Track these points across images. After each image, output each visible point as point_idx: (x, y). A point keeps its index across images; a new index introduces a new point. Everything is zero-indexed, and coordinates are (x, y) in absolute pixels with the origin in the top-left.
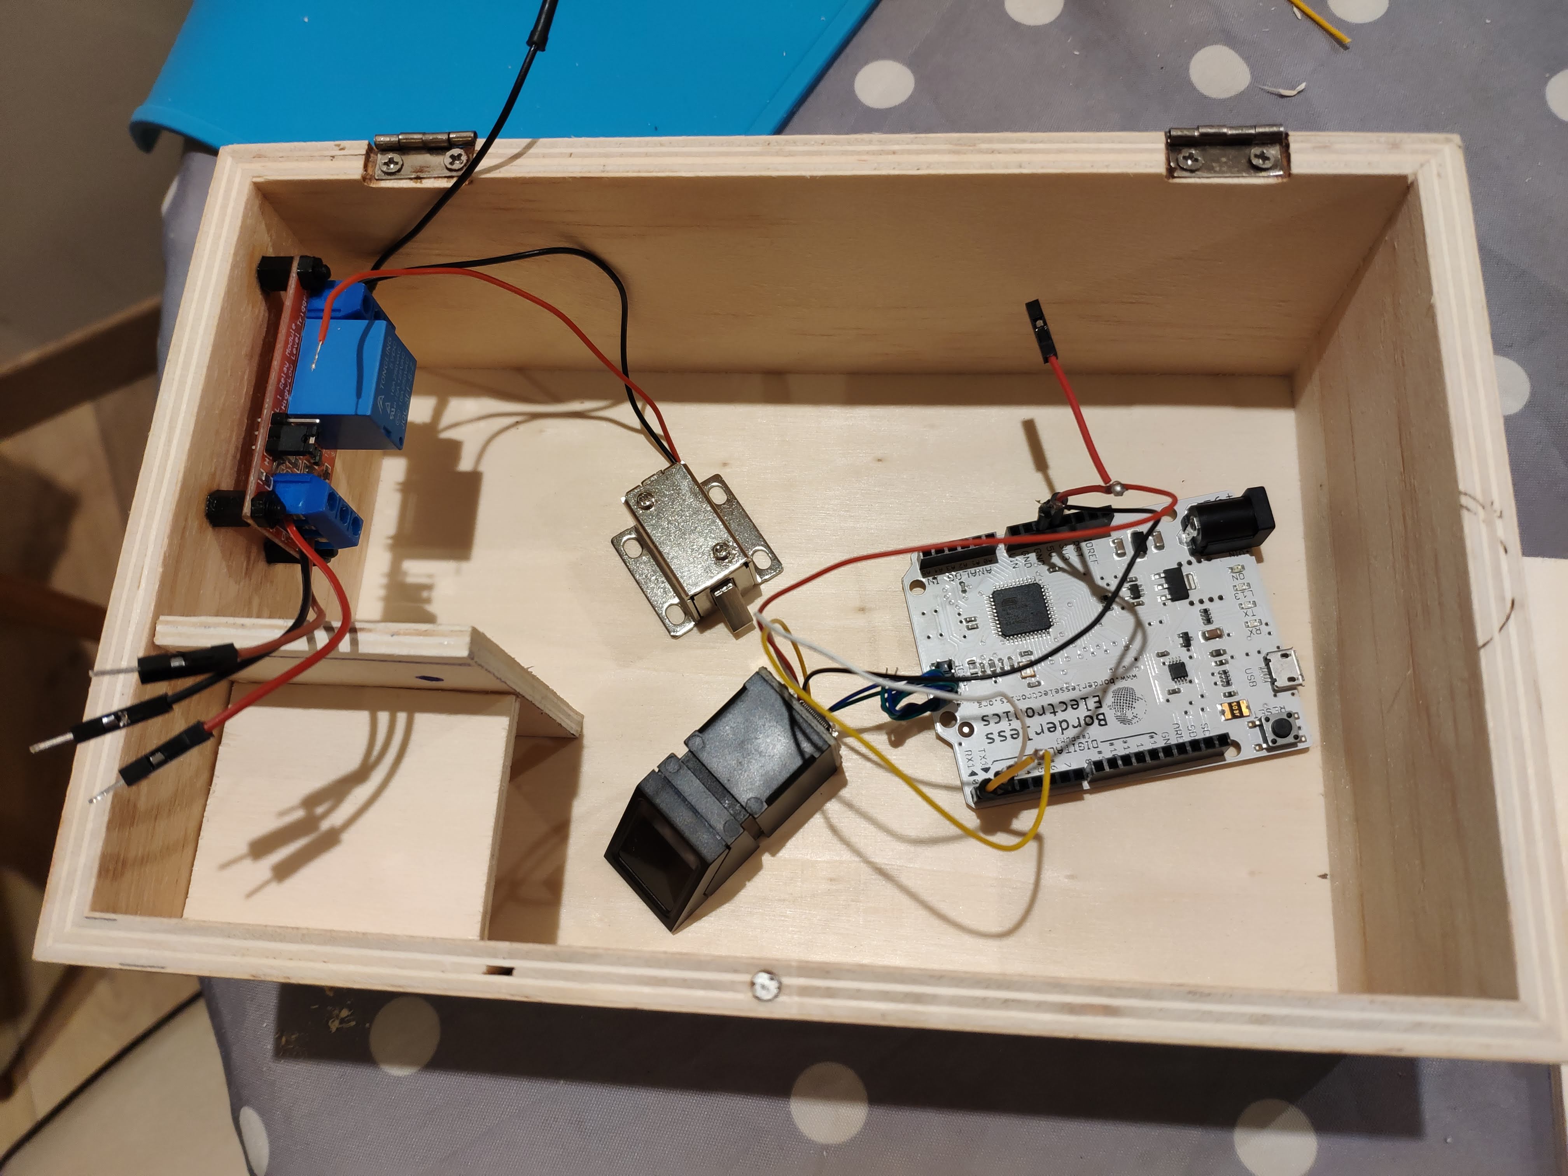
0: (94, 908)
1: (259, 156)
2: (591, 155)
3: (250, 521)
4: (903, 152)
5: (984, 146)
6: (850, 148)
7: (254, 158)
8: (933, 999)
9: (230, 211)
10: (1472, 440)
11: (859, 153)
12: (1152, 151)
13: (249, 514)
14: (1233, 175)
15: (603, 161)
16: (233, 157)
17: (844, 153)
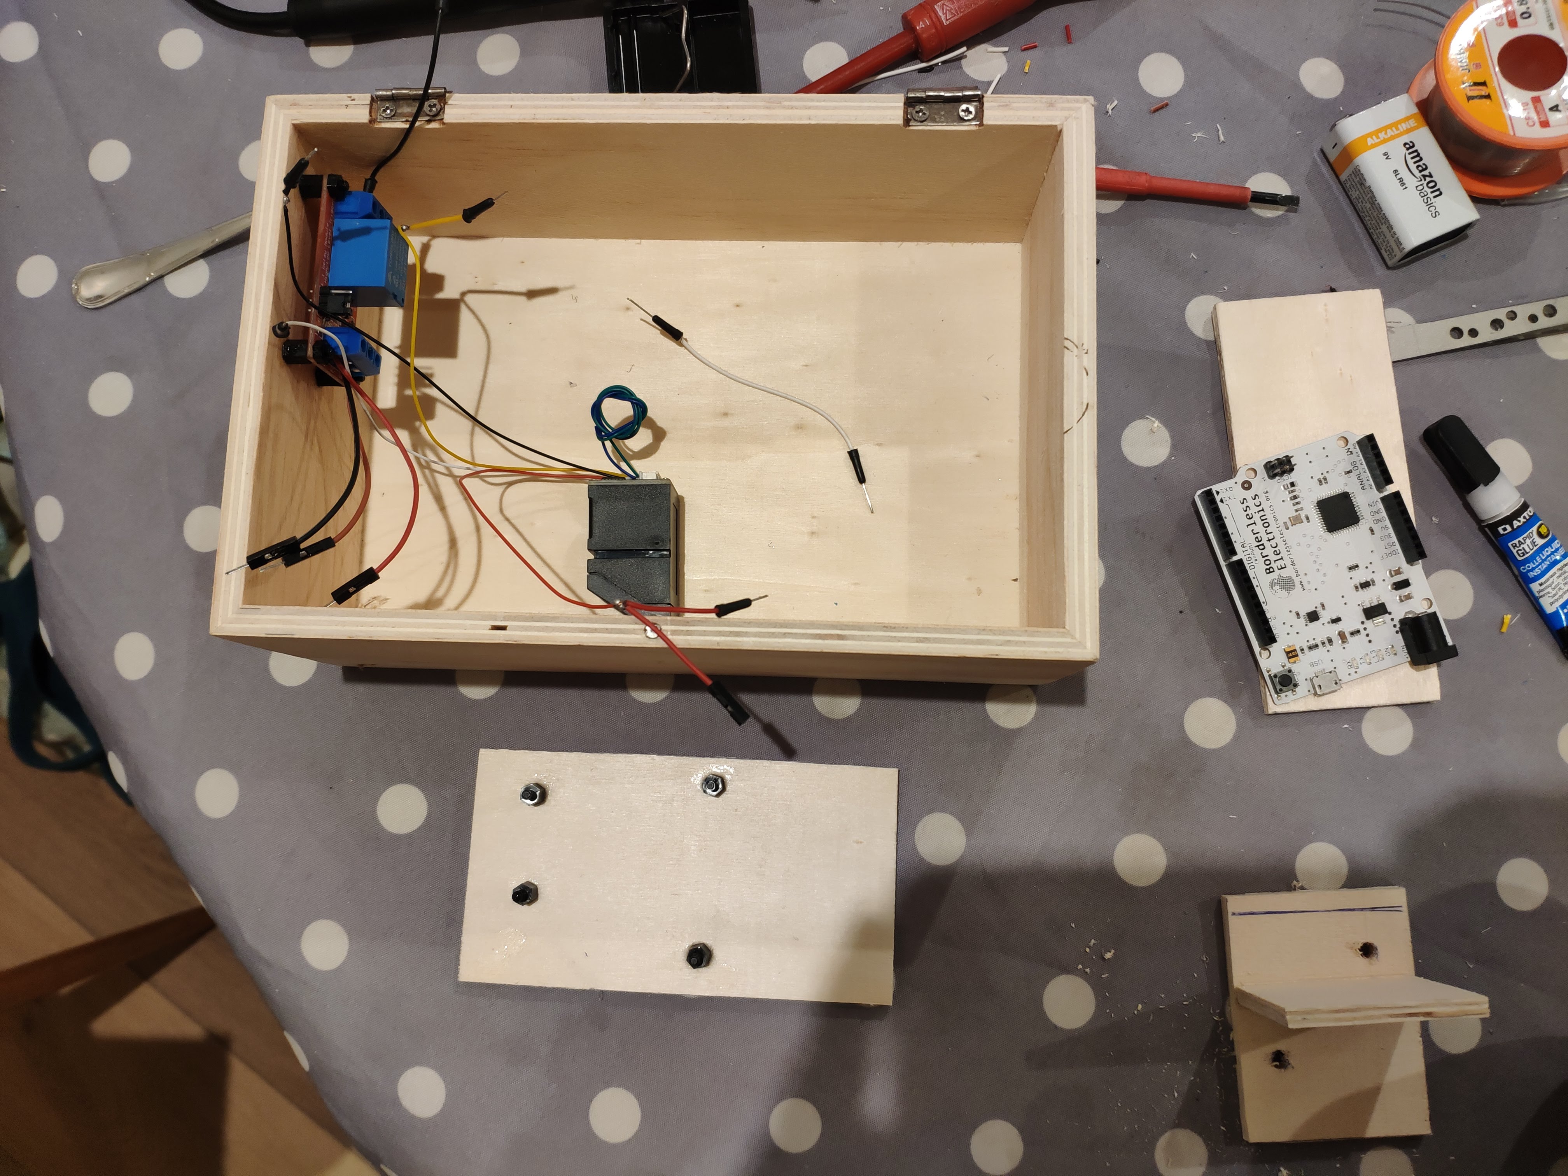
0: (244, 603)
1: (294, 104)
2: (525, 107)
3: (312, 361)
4: (734, 107)
5: (787, 103)
6: (699, 104)
7: (291, 105)
8: (746, 634)
9: (278, 145)
10: (1075, 306)
11: (704, 107)
12: (895, 108)
13: (312, 356)
14: (947, 124)
15: (533, 111)
16: (275, 105)
17: (695, 107)
